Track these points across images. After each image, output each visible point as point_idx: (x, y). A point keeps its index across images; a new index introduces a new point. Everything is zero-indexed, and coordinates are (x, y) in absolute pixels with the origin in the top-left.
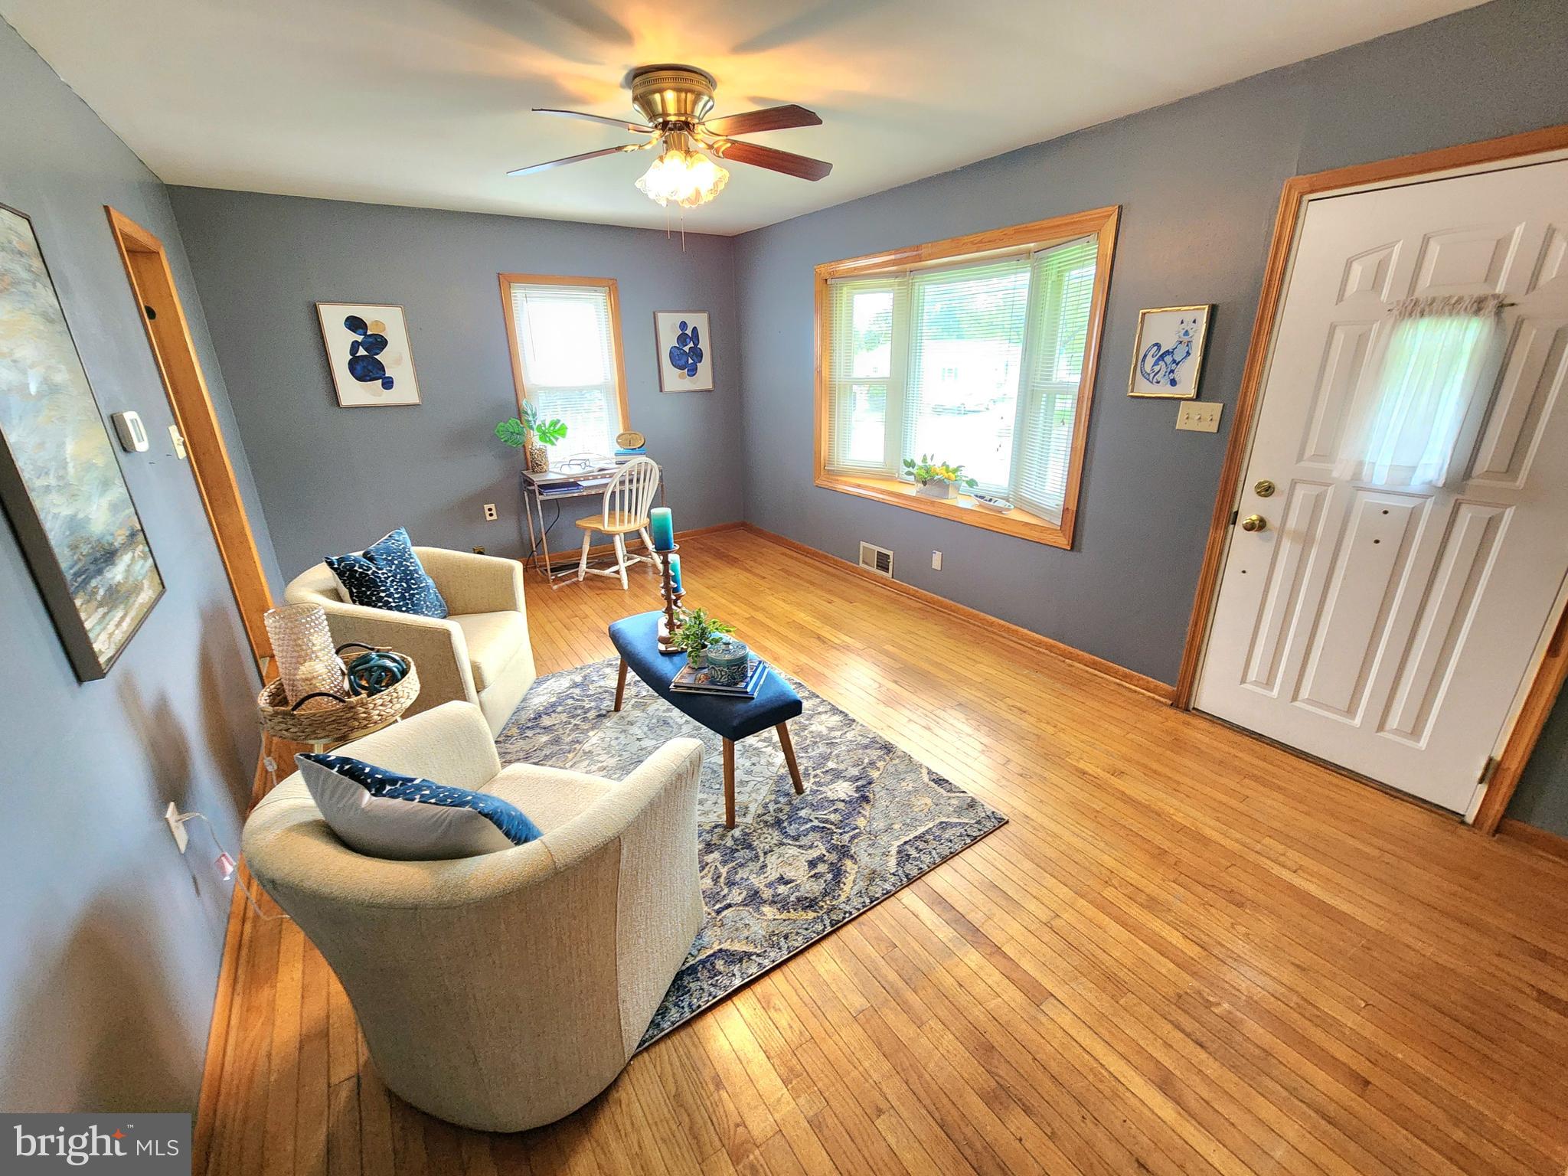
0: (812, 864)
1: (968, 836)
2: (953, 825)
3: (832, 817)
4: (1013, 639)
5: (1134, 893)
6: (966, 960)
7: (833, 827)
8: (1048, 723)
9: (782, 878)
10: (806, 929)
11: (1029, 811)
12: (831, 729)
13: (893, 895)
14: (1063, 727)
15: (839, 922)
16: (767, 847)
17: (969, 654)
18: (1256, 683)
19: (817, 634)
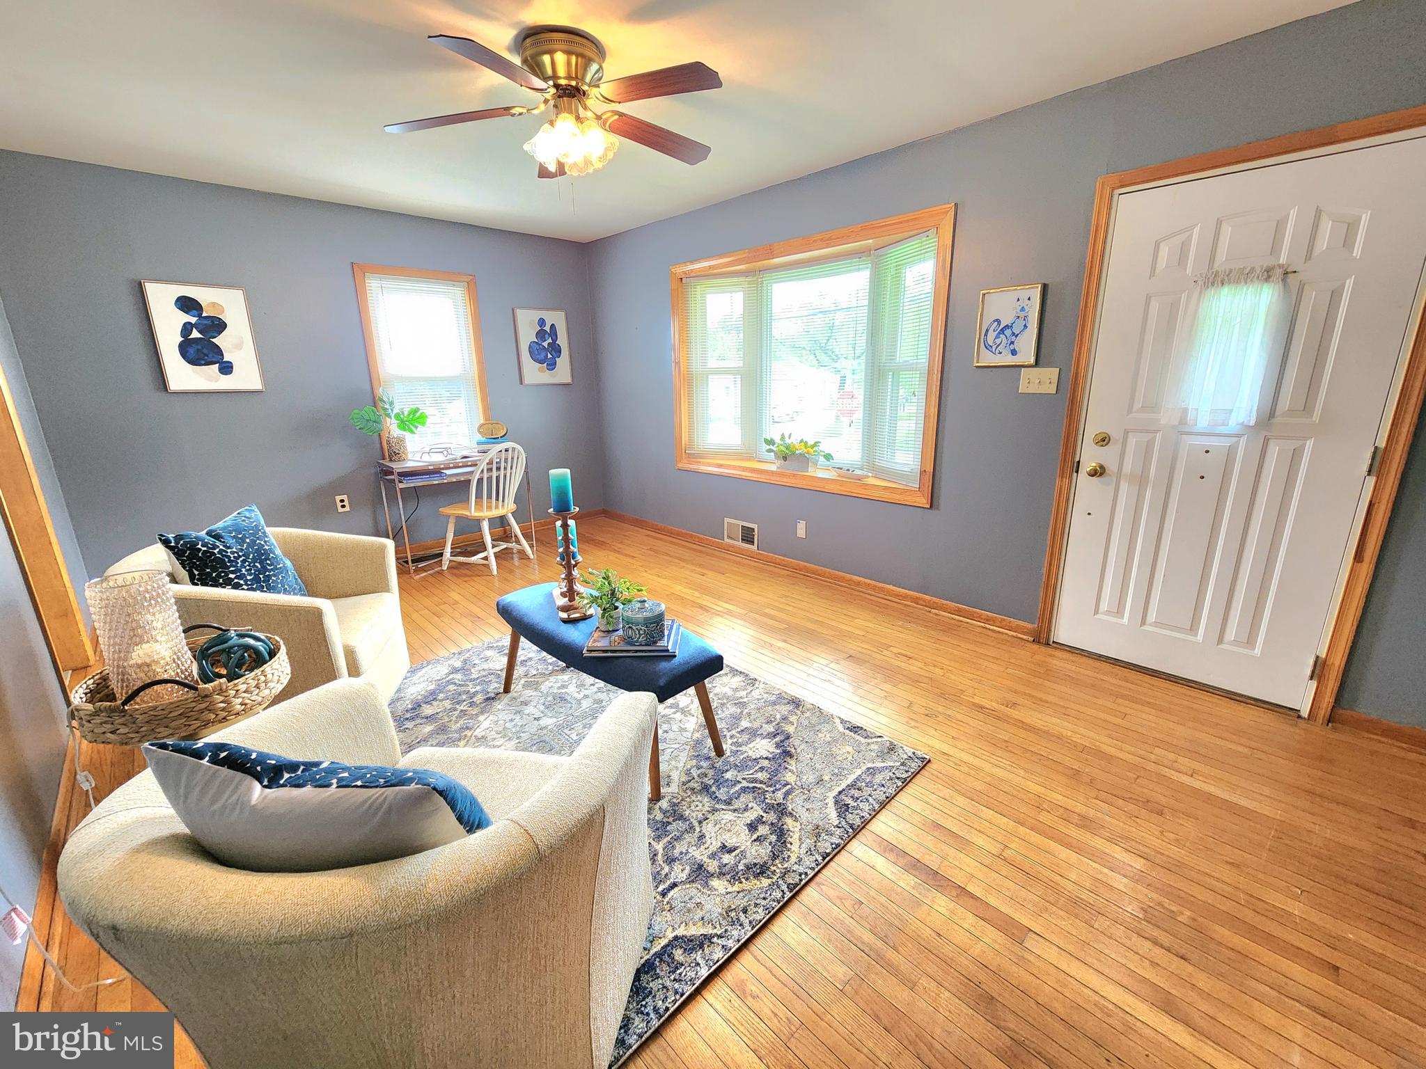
0: (752, 827)
1: (898, 778)
2: (881, 770)
3: (760, 776)
4: (880, 595)
5: (1066, 815)
6: (935, 907)
7: (764, 786)
8: (935, 666)
9: (724, 847)
10: (764, 899)
11: (946, 748)
12: (736, 690)
13: (843, 848)
14: (950, 668)
15: (797, 885)
16: (700, 815)
17: (845, 612)
18: (1108, 613)
19: (698, 604)
